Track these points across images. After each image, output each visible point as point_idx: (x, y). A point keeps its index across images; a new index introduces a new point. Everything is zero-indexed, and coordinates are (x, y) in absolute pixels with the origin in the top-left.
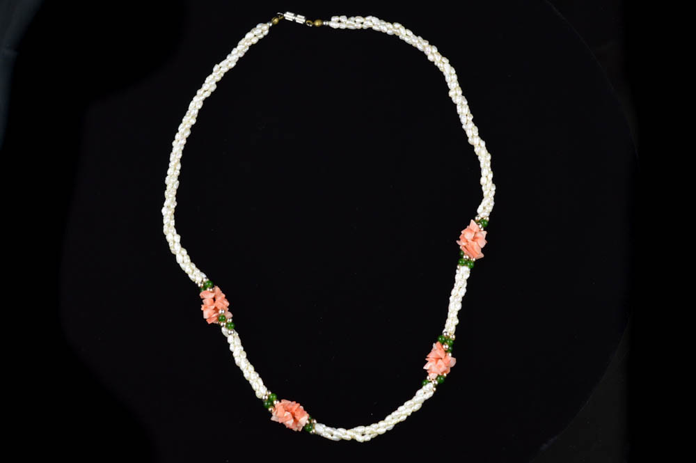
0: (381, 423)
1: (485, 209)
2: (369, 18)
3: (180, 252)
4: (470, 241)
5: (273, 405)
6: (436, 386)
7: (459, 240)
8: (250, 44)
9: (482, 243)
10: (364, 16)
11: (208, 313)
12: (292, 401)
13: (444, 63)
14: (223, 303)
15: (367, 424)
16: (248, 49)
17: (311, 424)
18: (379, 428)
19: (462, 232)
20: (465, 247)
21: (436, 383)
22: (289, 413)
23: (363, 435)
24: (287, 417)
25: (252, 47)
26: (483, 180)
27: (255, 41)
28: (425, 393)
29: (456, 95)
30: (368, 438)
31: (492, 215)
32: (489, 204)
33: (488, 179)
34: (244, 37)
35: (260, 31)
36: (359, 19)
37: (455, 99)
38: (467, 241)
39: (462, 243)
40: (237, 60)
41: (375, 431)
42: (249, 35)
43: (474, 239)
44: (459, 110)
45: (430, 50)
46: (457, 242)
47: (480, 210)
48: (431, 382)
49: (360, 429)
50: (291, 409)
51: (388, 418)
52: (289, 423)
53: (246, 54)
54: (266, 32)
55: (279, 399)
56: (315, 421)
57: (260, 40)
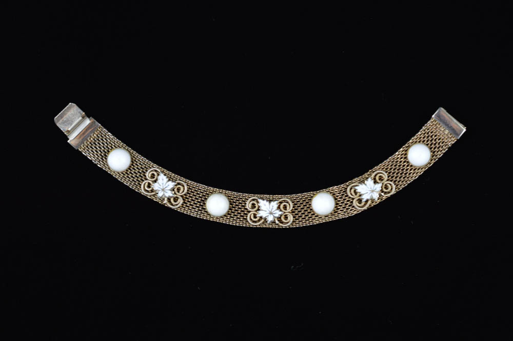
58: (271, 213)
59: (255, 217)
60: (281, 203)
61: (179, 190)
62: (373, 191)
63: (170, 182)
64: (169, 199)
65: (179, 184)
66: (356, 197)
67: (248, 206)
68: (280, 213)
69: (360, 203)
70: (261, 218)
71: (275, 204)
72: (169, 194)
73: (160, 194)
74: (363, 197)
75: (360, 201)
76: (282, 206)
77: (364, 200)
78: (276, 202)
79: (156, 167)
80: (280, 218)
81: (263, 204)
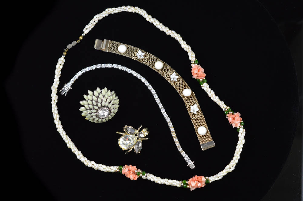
0: (234, 158)
1: (192, 56)
2: (95, 17)
3: (99, 166)
4: (197, 73)
5: (187, 184)
6: (244, 128)
7: (193, 76)
8: (60, 70)
9: (202, 70)
10: (92, 18)
11: (132, 177)
12: (192, 177)
13: (137, 9)
14: (133, 168)
15: (228, 163)
16: (60, 72)
17: (207, 180)
18: (234, 161)
19: (192, 72)
20: (198, 76)
21: (242, 127)
22: (196, 182)
23: (230, 168)
24: (196, 183)
25: (62, 70)
26: (183, 46)
27: (61, 67)
28: (242, 134)
29: (150, 19)
30: (233, 168)
31: (196, 57)
32: (192, 54)
33: (185, 45)
34: (56, 68)
35: (61, 62)
36: (92, 21)
37: (151, 20)
38: (196, 74)
39: (195, 76)
40: (59, 79)
41: (234, 164)
42: (57, 66)
43: (199, 71)
44: (155, 24)
45: (127, 8)
46: (193, 77)
47: (190, 59)
48: (240, 128)
49: (228, 167)
50: (195, 180)
51: (235, 154)
52: (199, 185)
53: (61, 74)
54: (64, 61)
55: (187, 180)
56: (208, 178)
57: (63, 65)
58: (174, 78)
59: (168, 76)
60: (179, 78)
61: (146, 56)
62: (194, 110)
63: (143, 53)
64: (142, 60)
65: (146, 54)
66: (192, 104)
67: (169, 71)
68: (176, 81)
69: (190, 106)
70: (170, 77)
71: (177, 77)
72: (142, 57)
73: (139, 57)
74: (192, 106)
75: (190, 105)
76: (179, 79)
77: (190, 107)
78: (178, 77)
79: (136, 48)
80: (175, 82)
81: (174, 74)
